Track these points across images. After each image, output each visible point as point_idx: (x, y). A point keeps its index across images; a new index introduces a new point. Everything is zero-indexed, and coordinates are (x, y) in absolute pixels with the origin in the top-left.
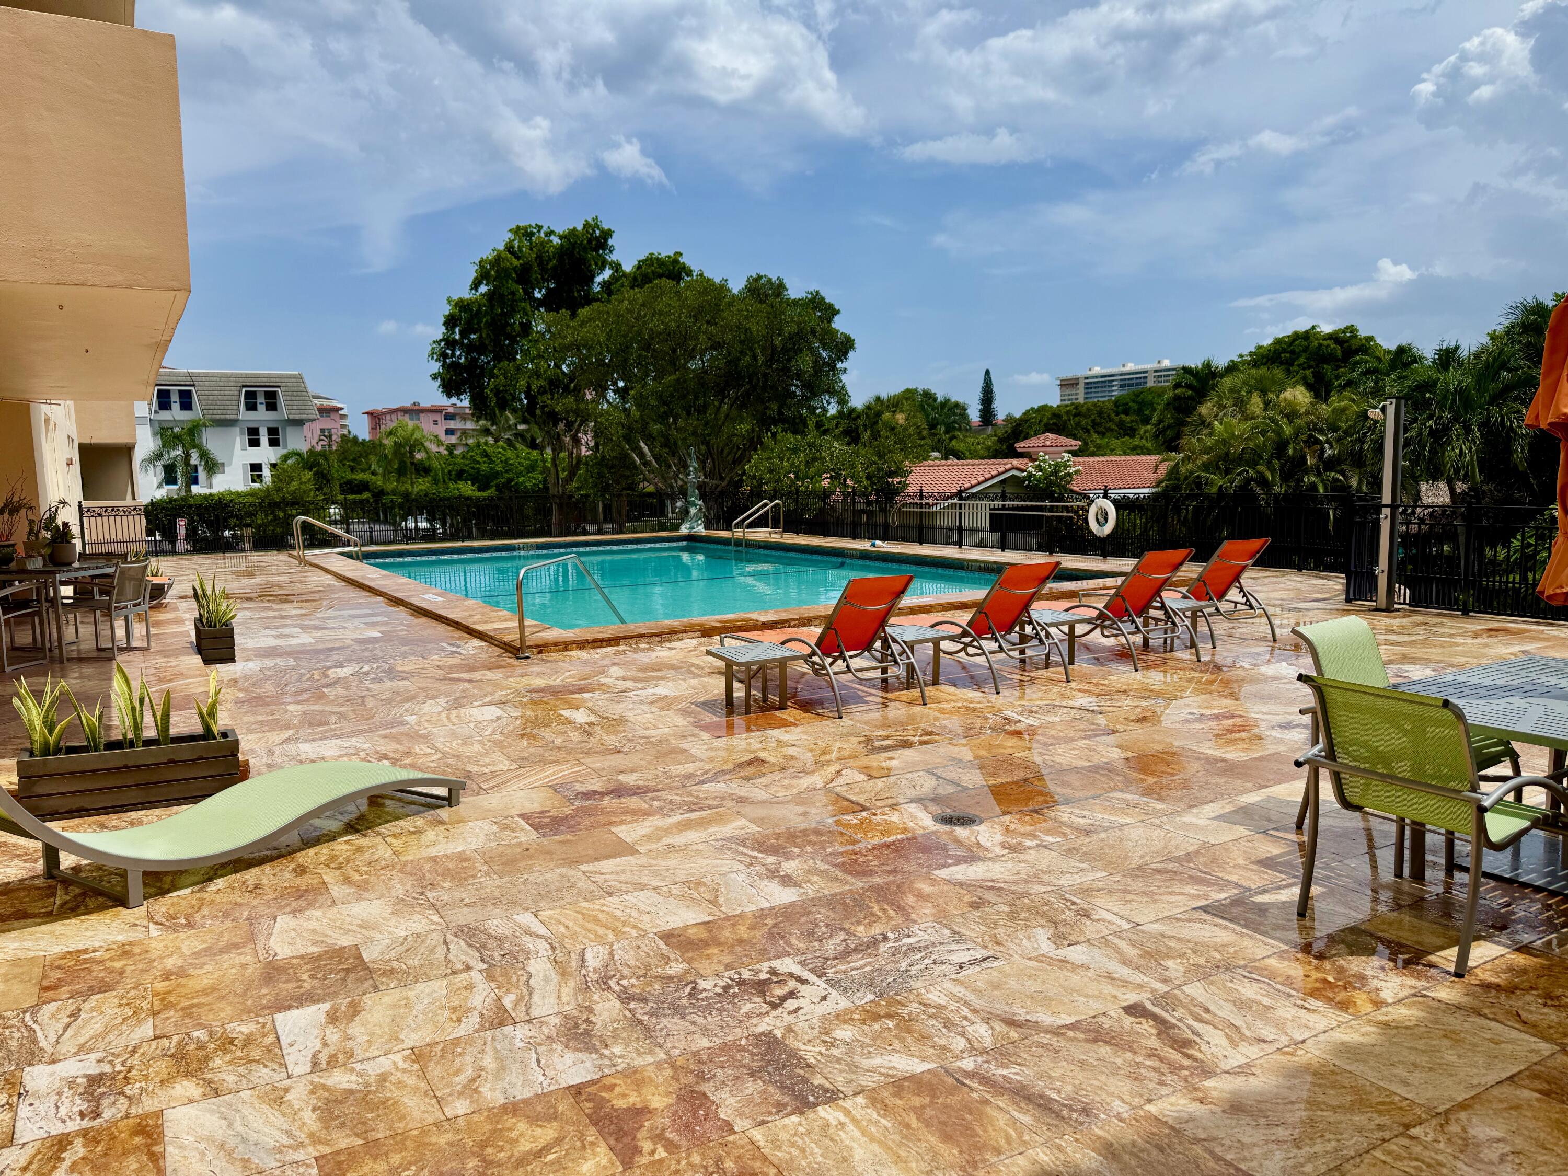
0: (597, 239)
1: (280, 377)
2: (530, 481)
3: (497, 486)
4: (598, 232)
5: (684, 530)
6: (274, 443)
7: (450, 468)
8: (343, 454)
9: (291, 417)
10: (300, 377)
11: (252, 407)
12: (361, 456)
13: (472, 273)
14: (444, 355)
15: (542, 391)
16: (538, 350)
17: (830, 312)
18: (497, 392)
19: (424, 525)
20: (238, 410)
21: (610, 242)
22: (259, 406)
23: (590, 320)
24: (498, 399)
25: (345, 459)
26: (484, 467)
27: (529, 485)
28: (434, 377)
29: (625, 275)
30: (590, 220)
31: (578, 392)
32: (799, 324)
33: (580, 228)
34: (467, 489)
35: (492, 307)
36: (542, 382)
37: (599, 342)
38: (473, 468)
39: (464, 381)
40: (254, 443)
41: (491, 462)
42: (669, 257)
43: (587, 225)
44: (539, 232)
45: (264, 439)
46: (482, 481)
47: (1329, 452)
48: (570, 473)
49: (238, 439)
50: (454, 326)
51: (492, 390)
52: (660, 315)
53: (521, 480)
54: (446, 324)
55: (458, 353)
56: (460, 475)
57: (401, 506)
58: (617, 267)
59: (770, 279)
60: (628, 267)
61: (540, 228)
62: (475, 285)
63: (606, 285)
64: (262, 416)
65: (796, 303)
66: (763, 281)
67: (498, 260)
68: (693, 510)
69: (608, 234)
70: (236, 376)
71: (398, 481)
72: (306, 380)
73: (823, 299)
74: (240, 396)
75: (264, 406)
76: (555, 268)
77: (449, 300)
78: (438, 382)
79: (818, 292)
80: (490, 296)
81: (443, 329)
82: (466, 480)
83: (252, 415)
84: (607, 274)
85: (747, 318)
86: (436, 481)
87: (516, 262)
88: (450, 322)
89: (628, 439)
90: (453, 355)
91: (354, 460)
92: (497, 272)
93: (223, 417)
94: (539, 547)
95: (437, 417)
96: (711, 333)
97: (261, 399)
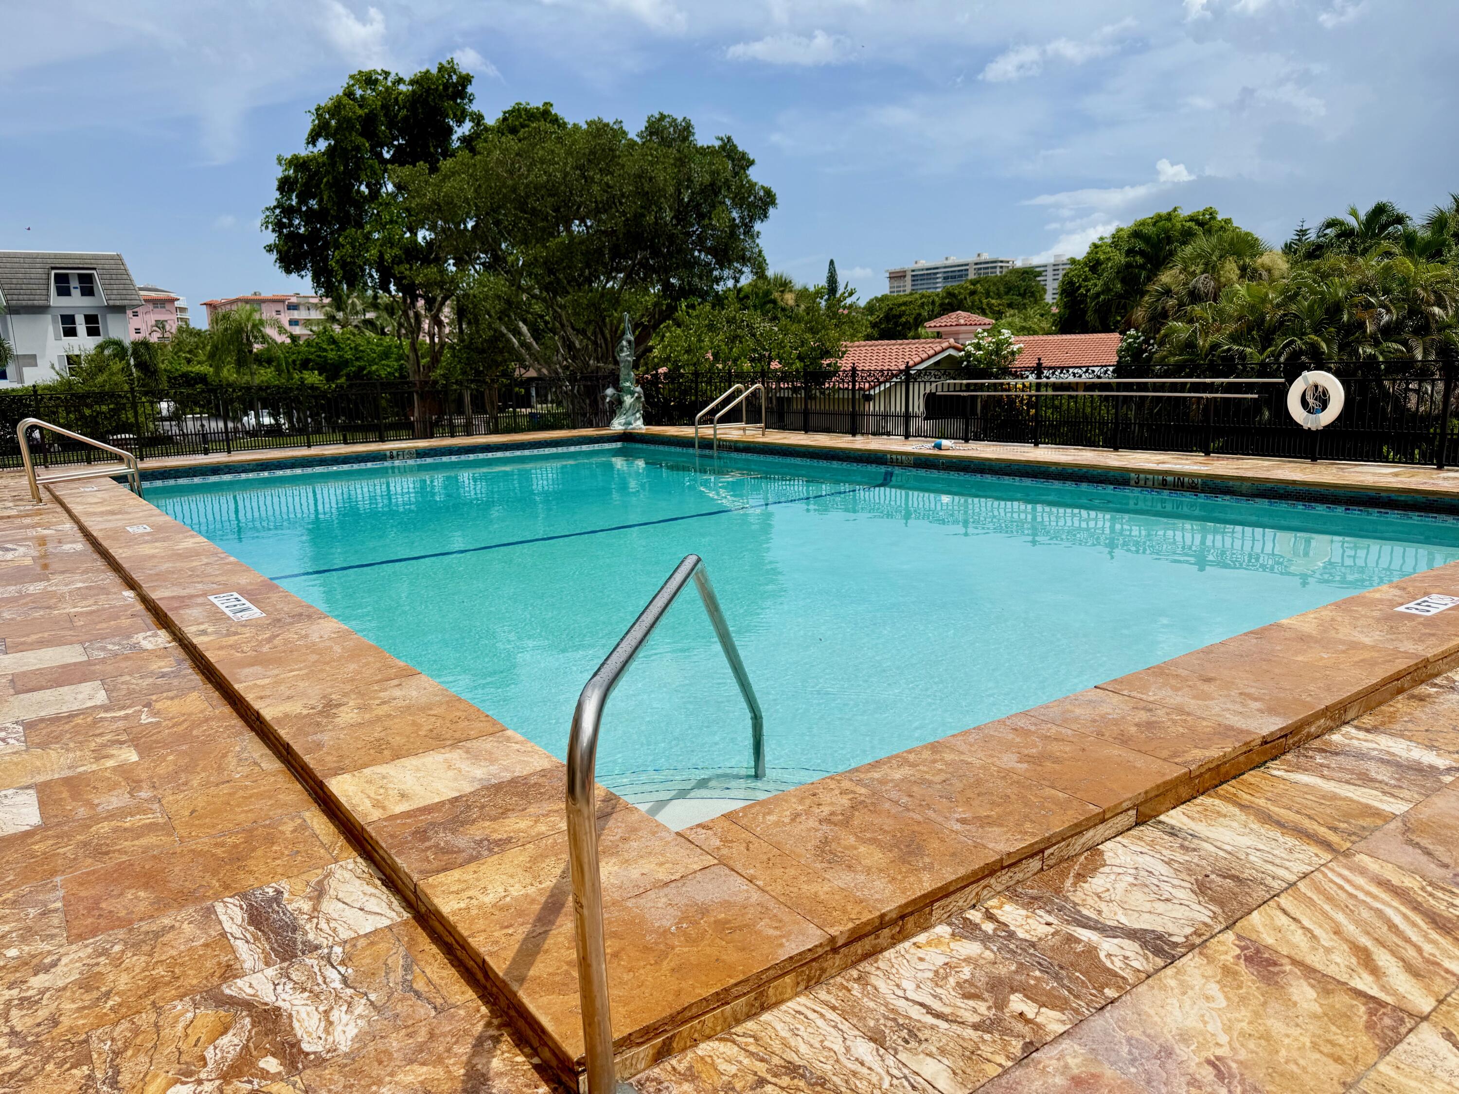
0: (455, 85)
1: (96, 258)
2: (384, 370)
3: (348, 375)
4: (455, 78)
5: (617, 426)
6: (93, 331)
7: (294, 357)
8: (179, 345)
9: (111, 303)
10: (119, 258)
11: (63, 291)
12: (197, 347)
13: (308, 123)
14: (279, 226)
15: (396, 260)
16: (391, 214)
17: (743, 162)
18: (343, 263)
19: (267, 420)
20: (48, 295)
21: (470, 89)
22: (73, 291)
23: (453, 174)
24: (345, 272)
25: (181, 350)
26: (331, 355)
27: (383, 374)
28: (269, 249)
29: (486, 129)
30: (445, 63)
31: (439, 261)
32: (712, 173)
33: (434, 71)
34: (313, 378)
35: (333, 164)
36: (396, 251)
37: (466, 200)
38: (319, 356)
39: (305, 255)
40: (70, 332)
41: (339, 349)
42: (538, 108)
43: (441, 69)
44: (386, 78)
45: (81, 327)
46: (330, 370)
47: (1386, 318)
48: (432, 358)
49: (51, 328)
50: (291, 190)
51: (337, 262)
52: (542, 163)
53: (374, 368)
54: (281, 189)
55: (297, 222)
56: (305, 365)
57: (240, 399)
58: (478, 119)
59: (675, 120)
60: (491, 120)
61: (387, 74)
62: (313, 139)
63: (466, 141)
64: (76, 302)
65: (705, 152)
66: (666, 123)
67: (337, 108)
68: (628, 400)
69: (466, 80)
70: (44, 257)
71: (238, 372)
72: (126, 261)
73: (735, 147)
74: (49, 279)
75: (78, 291)
76: (406, 118)
77: (280, 160)
78: (274, 256)
79: (729, 139)
80: (331, 152)
81: (277, 195)
82: (312, 369)
83: (64, 301)
84: (466, 128)
85: (651, 163)
86: (279, 370)
87: (360, 112)
88: (285, 186)
89: (502, 316)
90: (291, 225)
91: (190, 352)
92: (339, 122)
93: (30, 303)
94: (421, 454)
95: (280, 307)
96: (607, 184)
97: (74, 283)
